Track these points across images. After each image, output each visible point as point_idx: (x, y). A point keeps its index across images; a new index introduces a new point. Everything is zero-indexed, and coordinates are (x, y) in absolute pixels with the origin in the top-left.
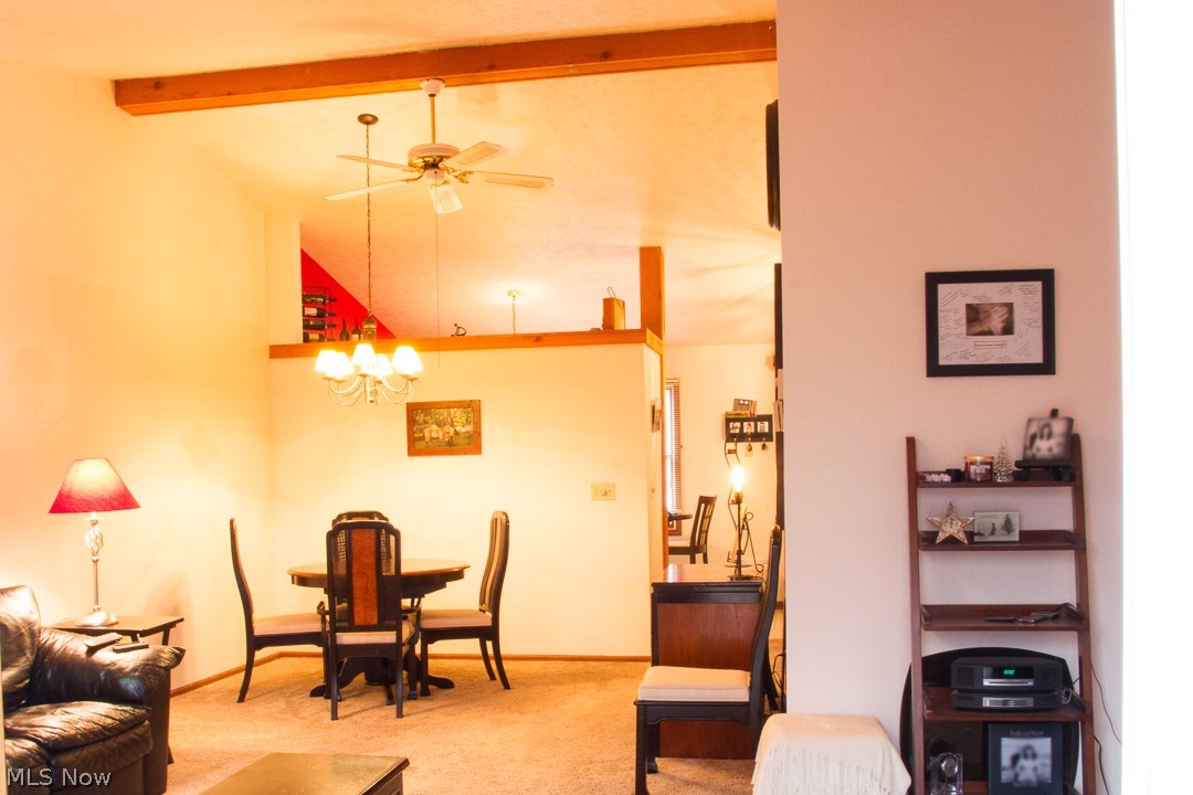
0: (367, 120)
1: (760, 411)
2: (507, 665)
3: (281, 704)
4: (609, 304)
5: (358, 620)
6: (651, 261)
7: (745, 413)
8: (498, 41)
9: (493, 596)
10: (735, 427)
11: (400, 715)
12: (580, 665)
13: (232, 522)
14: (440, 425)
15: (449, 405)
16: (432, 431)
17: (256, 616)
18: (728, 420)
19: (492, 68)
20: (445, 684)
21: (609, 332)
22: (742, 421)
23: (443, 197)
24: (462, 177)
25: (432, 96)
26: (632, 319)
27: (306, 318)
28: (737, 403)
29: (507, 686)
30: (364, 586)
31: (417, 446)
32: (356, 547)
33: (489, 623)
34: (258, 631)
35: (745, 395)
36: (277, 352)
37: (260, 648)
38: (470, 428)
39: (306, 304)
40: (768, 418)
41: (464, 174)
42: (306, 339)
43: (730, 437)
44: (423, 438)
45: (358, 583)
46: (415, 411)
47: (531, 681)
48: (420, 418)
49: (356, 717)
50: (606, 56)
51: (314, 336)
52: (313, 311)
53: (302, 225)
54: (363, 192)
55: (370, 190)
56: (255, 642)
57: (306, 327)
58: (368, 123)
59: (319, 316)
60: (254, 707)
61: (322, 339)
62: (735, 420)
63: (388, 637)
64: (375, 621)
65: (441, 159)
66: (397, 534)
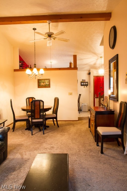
0: (34, 29)
2: (58, 122)
3: (20, 132)
5: (36, 117)
6: (75, 57)
7: (84, 81)
8: (62, 14)
9: (55, 112)
10: (82, 84)
12: (67, 122)
13: (11, 100)
14: (43, 83)
15: (45, 80)
16: (42, 84)
17: (16, 116)
18: (81, 82)
19: (61, 19)
20: (48, 127)
22: (83, 83)
23: (49, 43)
24: (54, 39)
25: (49, 24)
27: (20, 65)
28: (83, 80)
29: (58, 127)
31: (39, 86)
32: (36, 104)
33: (56, 116)
34: (16, 119)
35: (84, 79)
36: (15, 70)
37: (16, 122)
38: (48, 83)
40: (87, 82)
41: (55, 38)
42: (20, 68)
43: (82, 85)
44: (40, 85)
45: (36, 111)
46: (39, 81)
47: (63, 125)
48: (40, 82)
50: (81, 18)
51: (21, 68)
52: (21, 64)
53: (19, 49)
54: (34, 41)
55: (35, 41)
56: (15, 121)
57: (20, 66)
58: (34, 30)
59: (22, 64)
61: (22, 68)
62: (82, 83)
63: (41, 120)
64: (39, 117)
65: (51, 35)
66: (43, 102)
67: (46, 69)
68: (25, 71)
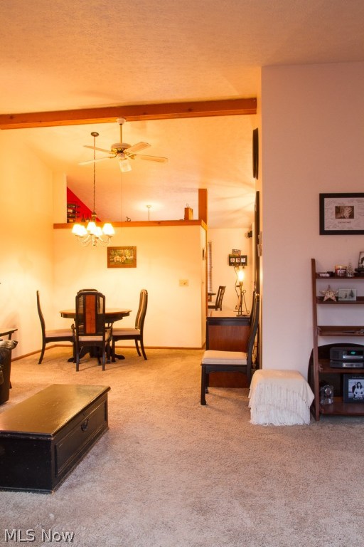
0: (95, 135)
1: (242, 254)
2: (146, 351)
3: (56, 365)
4: (187, 210)
5: (88, 332)
6: (203, 194)
7: (237, 255)
8: (147, 103)
9: (141, 322)
10: (233, 260)
11: (104, 369)
12: (174, 351)
13: (37, 292)
14: (121, 256)
15: (124, 248)
16: (117, 258)
17: (46, 330)
18: (230, 257)
19: (145, 114)
20: (121, 357)
21: (187, 221)
22: (235, 258)
23: (124, 165)
24: (132, 157)
25: (121, 124)
26: (195, 216)
27: (68, 213)
28: (233, 250)
29: (146, 359)
30: (90, 318)
31: (111, 264)
32: (87, 303)
33: (139, 333)
34: (47, 336)
35: (236, 248)
36: (57, 226)
37: (47, 342)
38: (132, 257)
39: (68, 208)
40: (245, 257)
41: (133, 156)
42: (68, 221)
43: (231, 264)
44: (113, 261)
45: (88, 317)
46: (111, 251)
47: (155, 357)
48: (112, 253)
49: (87, 370)
50: (190, 110)
51: (71, 220)
52: (71, 211)
53: (67, 177)
54: (93, 161)
55: (95, 161)
56: (46, 340)
57: (68, 217)
58: (95, 136)
59: (74, 213)
60: (46, 366)
61: (74, 221)
62: (232, 257)
63: (100, 338)
64: (94, 332)
65: (124, 149)
66: (104, 297)
67: (118, 224)
68: (71, 227)
